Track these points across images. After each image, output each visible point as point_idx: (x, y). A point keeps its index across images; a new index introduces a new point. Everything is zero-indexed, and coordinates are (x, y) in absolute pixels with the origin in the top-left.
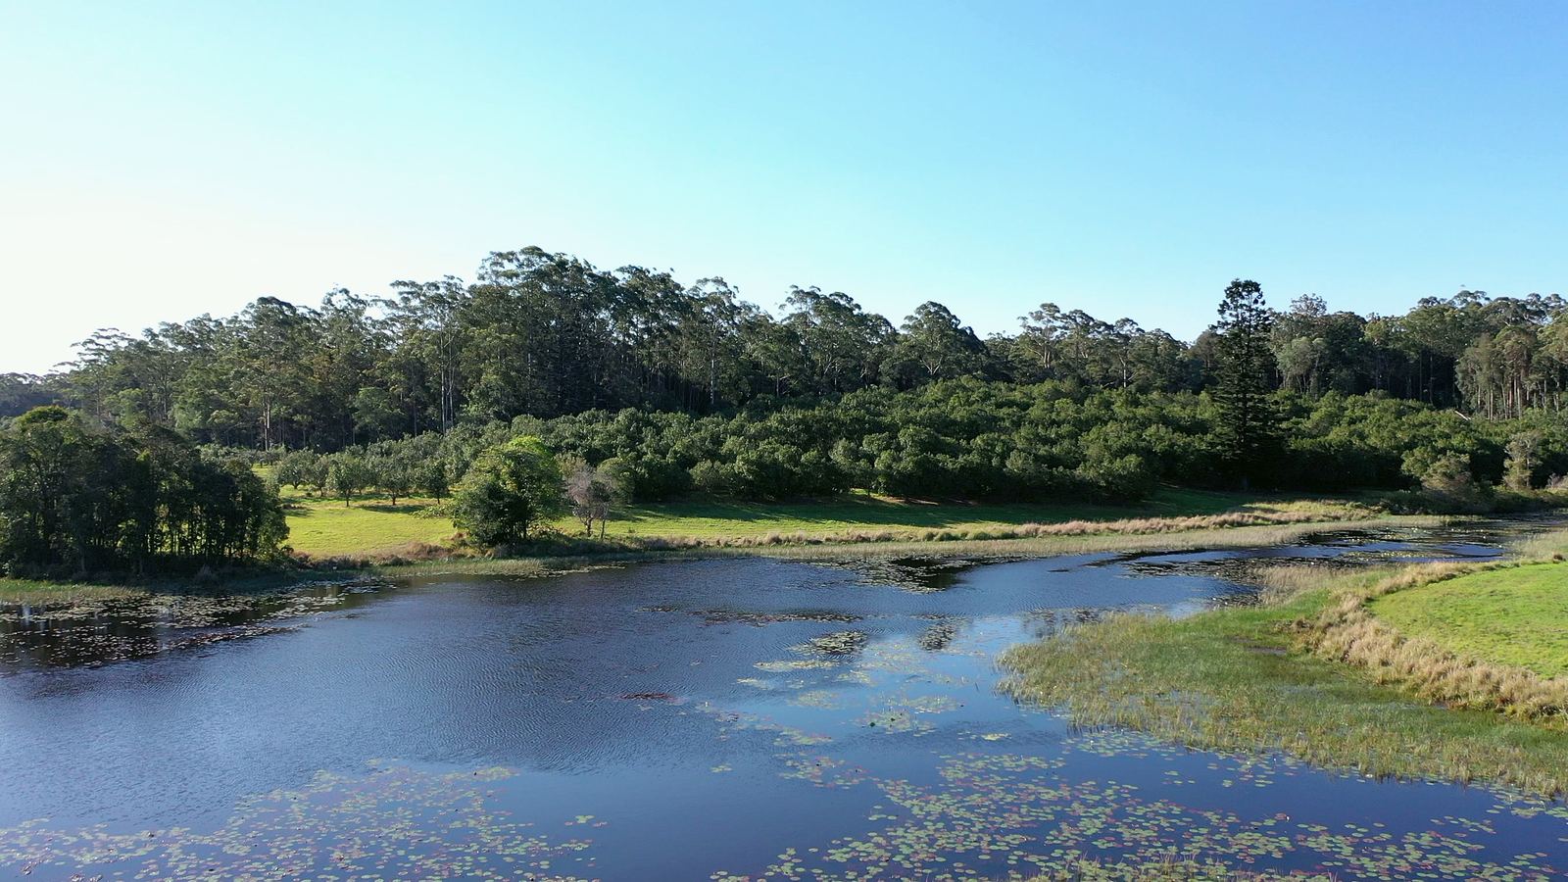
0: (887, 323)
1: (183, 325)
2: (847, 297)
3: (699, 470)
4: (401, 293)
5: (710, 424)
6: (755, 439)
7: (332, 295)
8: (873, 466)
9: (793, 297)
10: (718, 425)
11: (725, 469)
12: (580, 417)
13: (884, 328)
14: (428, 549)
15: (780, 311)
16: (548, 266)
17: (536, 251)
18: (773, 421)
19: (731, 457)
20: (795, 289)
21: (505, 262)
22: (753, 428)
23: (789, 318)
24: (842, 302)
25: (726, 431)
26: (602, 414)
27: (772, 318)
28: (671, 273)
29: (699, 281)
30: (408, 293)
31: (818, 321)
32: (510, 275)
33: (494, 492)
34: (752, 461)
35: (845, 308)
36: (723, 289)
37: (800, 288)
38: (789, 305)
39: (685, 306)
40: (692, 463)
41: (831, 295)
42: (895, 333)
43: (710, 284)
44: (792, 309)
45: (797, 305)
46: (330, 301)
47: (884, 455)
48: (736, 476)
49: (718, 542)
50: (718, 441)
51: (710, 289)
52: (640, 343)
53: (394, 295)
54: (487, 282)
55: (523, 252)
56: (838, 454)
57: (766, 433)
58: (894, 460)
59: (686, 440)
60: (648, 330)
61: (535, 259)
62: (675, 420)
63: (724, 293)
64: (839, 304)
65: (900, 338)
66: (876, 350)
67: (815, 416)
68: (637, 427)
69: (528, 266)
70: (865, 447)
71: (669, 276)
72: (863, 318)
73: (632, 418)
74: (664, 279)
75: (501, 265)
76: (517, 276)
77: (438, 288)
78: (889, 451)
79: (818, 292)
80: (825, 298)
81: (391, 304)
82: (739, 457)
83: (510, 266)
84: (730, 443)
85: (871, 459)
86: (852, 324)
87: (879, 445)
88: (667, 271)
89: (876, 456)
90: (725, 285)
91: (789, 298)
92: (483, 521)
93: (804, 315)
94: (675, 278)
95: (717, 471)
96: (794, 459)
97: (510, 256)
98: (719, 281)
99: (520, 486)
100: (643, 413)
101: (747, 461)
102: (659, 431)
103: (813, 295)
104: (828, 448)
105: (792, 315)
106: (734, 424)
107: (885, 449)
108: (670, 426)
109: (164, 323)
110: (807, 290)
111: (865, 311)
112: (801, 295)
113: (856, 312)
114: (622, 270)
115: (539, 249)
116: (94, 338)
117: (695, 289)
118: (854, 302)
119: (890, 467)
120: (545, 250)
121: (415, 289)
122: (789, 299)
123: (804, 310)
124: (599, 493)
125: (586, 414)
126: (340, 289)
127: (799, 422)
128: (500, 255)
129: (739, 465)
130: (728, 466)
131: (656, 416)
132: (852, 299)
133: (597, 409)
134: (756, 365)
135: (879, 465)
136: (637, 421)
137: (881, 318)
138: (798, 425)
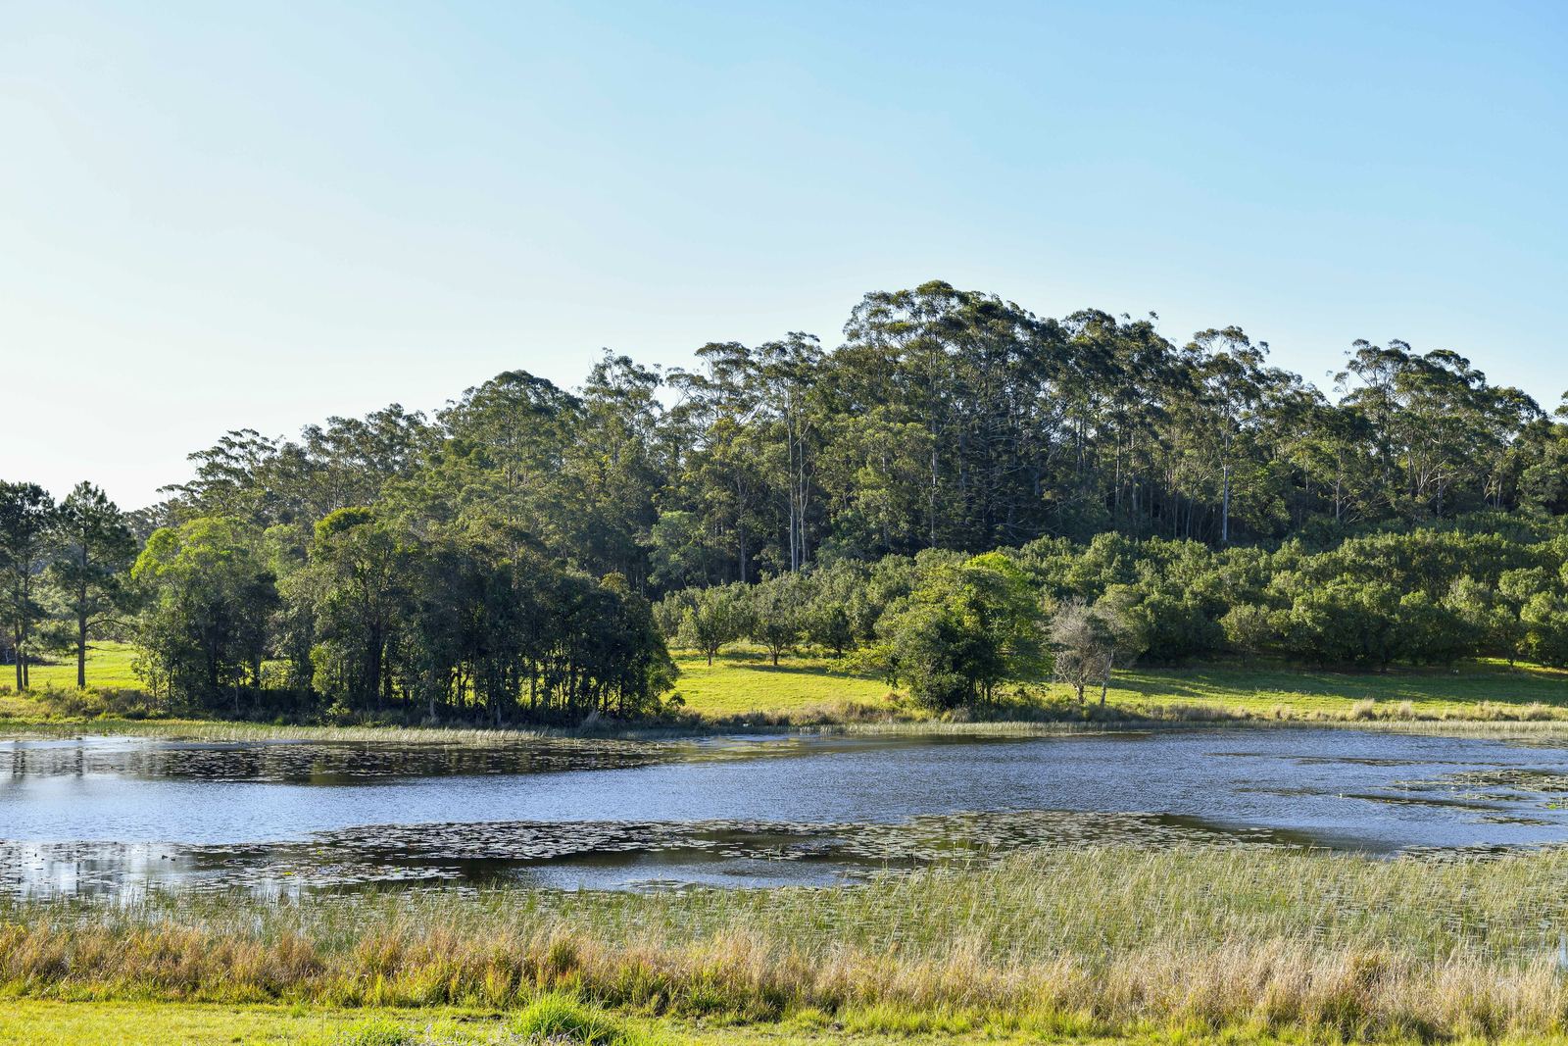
0: (1531, 404)
1: (364, 421)
2: (1457, 357)
3: (1236, 618)
4: (715, 364)
5: (1238, 558)
6: (1321, 576)
7: (604, 367)
8: (1518, 617)
9: (1359, 360)
10: (1253, 558)
11: (1276, 618)
12: (1026, 548)
13: (1524, 413)
14: (860, 709)
15: (1337, 384)
16: (960, 313)
17: (942, 289)
18: (1347, 551)
19: (1282, 602)
20: (1363, 347)
21: (892, 307)
22: (1314, 562)
23: (1354, 397)
24: (1450, 368)
25: (1268, 567)
26: (1061, 543)
27: (1322, 397)
28: (1153, 322)
29: (1199, 335)
30: (727, 362)
31: (1404, 402)
32: (898, 329)
33: (946, 632)
34: (1320, 606)
35: (1456, 379)
36: (1241, 347)
37: (1372, 344)
38: (1353, 374)
39: (1180, 376)
40: (1224, 610)
41: (1428, 356)
42: (1546, 423)
43: (1219, 339)
44: (1357, 381)
45: (1368, 374)
46: (602, 378)
47: (1537, 600)
48: (1294, 628)
49: (1278, 713)
50: (1259, 580)
51: (1218, 347)
52: (1105, 435)
53: (704, 368)
54: (863, 342)
55: (922, 291)
56: (1460, 595)
57: (1338, 567)
58: (1554, 607)
59: (1210, 576)
60: (1121, 417)
61: (940, 302)
62: (1186, 552)
63: (1243, 354)
64: (1442, 370)
65: (1555, 431)
66: (1511, 452)
67: (1415, 543)
68: (1123, 562)
69: (928, 313)
70: (1504, 588)
71: (1151, 327)
72: (1487, 397)
73: (1114, 548)
74: (1144, 331)
75: (885, 313)
76: (910, 329)
77: (783, 351)
78: (1544, 594)
79: (1405, 351)
80: (1419, 361)
81: (697, 381)
82: (1297, 601)
83: (902, 315)
84: (1279, 580)
85: (1515, 606)
86: (1467, 403)
87: (1527, 586)
88: (1146, 318)
89: (1522, 603)
90: (1245, 340)
91: (1353, 362)
92: (934, 672)
93: (1379, 391)
94: (1161, 330)
95: (1265, 621)
96: (1387, 601)
97: (902, 299)
98: (1234, 334)
99: (984, 622)
100: (1132, 540)
101: (1311, 606)
102: (1160, 565)
103: (1395, 356)
104: (1439, 590)
105: (1360, 391)
106: (1279, 557)
107: (1539, 591)
108: (1178, 557)
109: (335, 419)
110: (1384, 347)
111: (1491, 383)
112: (1373, 356)
113: (1475, 385)
114: (1076, 317)
115: (946, 286)
116: (224, 446)
117: (1193, 348)
118: (1472, 368)
119: (1545, 618)
120: (956, 287)
121: (734, 356)
122: (1353, 364)
123: (1380, 382)
124: (1100, 636)
125: (1036, 545)
126: (616, 357)
127: (1388, 552)
128: (886, 298)
129: (1299, 612)
130: (1281, 613)
131: (1155, 543)
132: (1466, 361)
133: (1052, 538)
134: (1297, 477)
135: (1527, 615)
136: (1124, 553)
137: (1519, 395)
138: (1388, 555)
